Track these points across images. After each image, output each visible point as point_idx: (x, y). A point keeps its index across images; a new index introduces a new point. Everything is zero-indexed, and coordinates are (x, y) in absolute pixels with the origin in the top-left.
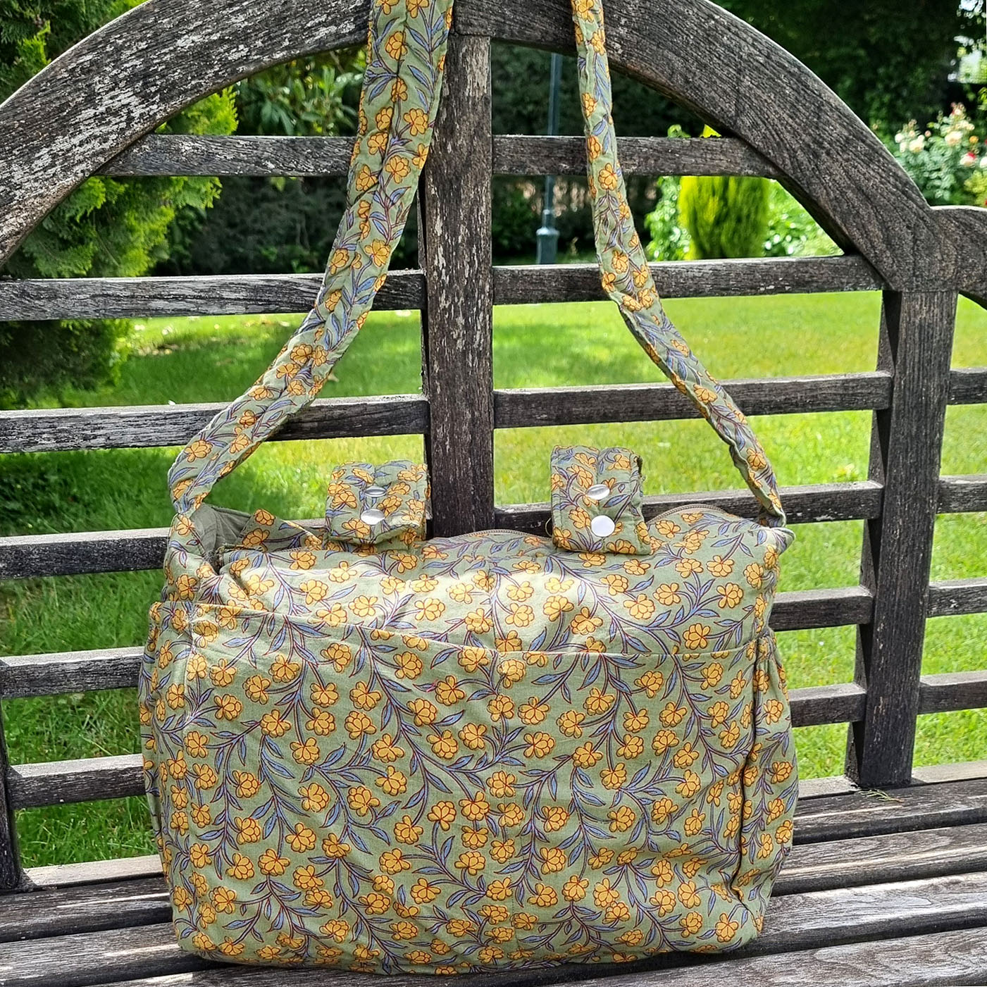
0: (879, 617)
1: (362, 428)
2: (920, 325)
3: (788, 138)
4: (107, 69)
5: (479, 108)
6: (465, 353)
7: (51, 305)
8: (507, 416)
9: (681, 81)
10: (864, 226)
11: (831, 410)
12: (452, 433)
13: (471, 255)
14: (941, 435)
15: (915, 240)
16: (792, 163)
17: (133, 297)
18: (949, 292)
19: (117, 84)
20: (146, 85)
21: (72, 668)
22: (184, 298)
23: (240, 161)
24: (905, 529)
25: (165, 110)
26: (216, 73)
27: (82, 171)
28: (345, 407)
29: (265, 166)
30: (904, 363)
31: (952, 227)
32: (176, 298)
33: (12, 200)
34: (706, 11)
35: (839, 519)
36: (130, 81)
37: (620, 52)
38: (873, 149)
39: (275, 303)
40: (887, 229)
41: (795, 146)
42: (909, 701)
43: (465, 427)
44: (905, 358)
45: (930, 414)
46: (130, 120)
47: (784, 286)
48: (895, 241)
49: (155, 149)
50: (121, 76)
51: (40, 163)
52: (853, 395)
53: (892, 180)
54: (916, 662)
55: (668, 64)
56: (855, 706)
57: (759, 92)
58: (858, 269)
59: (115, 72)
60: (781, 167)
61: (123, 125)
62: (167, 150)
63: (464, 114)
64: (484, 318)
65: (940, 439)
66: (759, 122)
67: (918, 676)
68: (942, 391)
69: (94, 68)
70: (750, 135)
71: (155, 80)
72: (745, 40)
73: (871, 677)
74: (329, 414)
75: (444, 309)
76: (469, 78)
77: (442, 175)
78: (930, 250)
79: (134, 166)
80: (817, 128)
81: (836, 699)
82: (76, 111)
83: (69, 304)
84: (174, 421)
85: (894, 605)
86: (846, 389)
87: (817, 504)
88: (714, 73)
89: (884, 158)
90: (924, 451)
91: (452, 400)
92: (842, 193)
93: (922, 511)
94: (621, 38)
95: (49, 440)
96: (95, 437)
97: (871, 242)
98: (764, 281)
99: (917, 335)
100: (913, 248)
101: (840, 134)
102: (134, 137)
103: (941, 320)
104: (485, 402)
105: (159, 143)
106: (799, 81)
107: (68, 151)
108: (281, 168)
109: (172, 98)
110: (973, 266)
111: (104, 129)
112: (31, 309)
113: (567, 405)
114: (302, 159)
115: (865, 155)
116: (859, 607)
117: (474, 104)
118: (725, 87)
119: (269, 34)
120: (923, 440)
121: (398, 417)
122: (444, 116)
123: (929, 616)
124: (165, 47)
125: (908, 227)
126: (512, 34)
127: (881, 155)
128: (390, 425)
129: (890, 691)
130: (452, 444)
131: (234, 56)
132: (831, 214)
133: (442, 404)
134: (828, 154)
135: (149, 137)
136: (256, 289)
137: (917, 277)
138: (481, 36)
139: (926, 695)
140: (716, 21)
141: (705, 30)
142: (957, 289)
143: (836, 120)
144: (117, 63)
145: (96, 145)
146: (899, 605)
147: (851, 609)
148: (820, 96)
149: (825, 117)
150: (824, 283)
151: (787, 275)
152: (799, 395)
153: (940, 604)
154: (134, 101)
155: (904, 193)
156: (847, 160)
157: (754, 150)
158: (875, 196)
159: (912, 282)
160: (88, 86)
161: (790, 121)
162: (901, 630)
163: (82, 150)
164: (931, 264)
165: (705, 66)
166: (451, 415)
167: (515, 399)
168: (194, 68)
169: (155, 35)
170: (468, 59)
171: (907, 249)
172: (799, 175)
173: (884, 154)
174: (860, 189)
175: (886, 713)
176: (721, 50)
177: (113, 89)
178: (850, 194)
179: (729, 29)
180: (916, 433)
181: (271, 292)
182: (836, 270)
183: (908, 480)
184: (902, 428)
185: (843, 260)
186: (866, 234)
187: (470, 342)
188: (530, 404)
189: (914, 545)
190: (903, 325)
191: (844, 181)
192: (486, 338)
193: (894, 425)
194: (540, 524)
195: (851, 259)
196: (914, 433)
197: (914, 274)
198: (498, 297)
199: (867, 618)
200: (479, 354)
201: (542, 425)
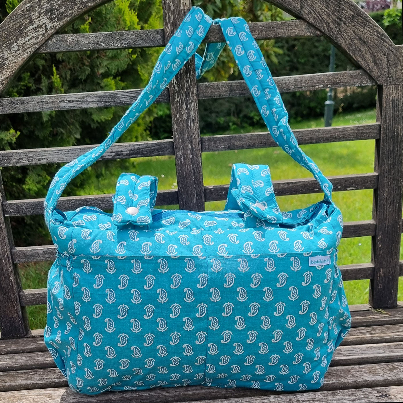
0: (379, 233)
1: (147, 153)
2: (393, 100)
3: (326, 17)
4: (37, 9)
6: (187, 120)
7: (22, 106)
8: (207, 147)
10: (363, 56)
11: (352, 140)
12: (184, 154)
13: (187, 78)
15: (388, 61)
16: (328, 29)
17: (53, 102)
19: (40, 15)
20: (51, 14)
22: (73, 101)
23: (91, 43)
24: (389, 194)
25: (60, 24)
26: (78, 7)
27: (30, 52)
28: (140, 145)
29: (101, 45)
30: (386, 118)
32: (69, 102)
33: (4, 65)
35: (357, 189)
36: (45, 13)
38: (366, 20)
39: (109, 102)
40: (375, 56)
41: (329, 21)
42: (395, 271)
43: (189, 152)
44: (386, 115)
45: (399, 140)
46: (46, 29)
47: (327, 85)
48: (379, 62)
49: (57, 40)
50: (42, 12)
51: (14, 49)
52: (362, 133)
53: (375, 33)
54: (397, 253)
56: (369, 272)
58: (362, 76)
59: (39, 10)
60: (323, 31)
61: (44, 32)
62: (62, 41)
63: (180, 16)
64: (194, 105)
66: (312, 11)
67: (398, 259)
69: (31, 9)
70: (307, 17)
71: (55, 12)
73: (376, 259)
74: (133, 148)
75: (177, 101)
78: (395, 65)
79: (50, 48)
80: (339, 12)
81: (360, 269)
82: (26, 27)
83: (29, 106)
84: (72, 152)
85: (385, 227)
86: (359, 130)
87: (347, 183)
89: (371, 23)
90: (397, 158)
91: (183, 141)
92: (352, 41)
95: (25, 160)
96: (43, 159)
97: (367, 63)
98: (318, 83)
99: (391, 104)
100: (387, 65)
101: (350, 14)
102: (49, 36)
104: (197, 141)
105: (58, 38)
107: (24, 44)
108: (107, 45)
109: (62, 19)
111: (37, 34)
112: (15, 108)
113: (233, 141)
114: (115, 41)
115: (362, 23)
116: (369, 228)
117: (184, 12)
120: (396, 152)
121: (161, 149)
122: (172, 18)
125: (385, 55)
127: (370, 22)
128: (159, 152)
129: (385, 266)
130: (184, 159)
132: (348, 51)
133: (179, 142)
134: (345, 23)
135: (55, 36)
136: (100, 97)
137: (390, 78)
143: (347, 8)
144: (40, 6)
145: (34, 41)
146: (388, 228)
147: (365, 229)
149: (342, 7)
151: (328, 80)
152: (337, 134)
154: (48, 21)
155: (381, 39)
156: (354, 26)
157: (310, 24)
158: (368, 42)
159: (387, 80)
160: (29, 16)
161: (326, 10)
162: (389, 239)
163: (29, 43)
164: (396, 71)
166: (183, 147)
167: (210, 140)
168: (70, 6)
171: (385, 65)
172: (332, 34)
173: (371, 22)
174: (360, 39)
175: (384, 275)
177: (39, 17)
178: (356, 41)
180: (393, 149)
181: (106, 97)
182: (352, 77)
183: (390, 171)
184: (386, 147)
185: (354, 72)
186: (364, 59)
187: (189, 115)
188: (216, 141)
189: (394, 200)
190: (384, 100)
191: (353, 36)
192: (195, 113)
193: (381, 146)
194: (223, 193)
195: (358, 71)
196: (391, 150)
197: (388, 77)
198: (200, 96)
199: (373, 234)
200: (193, 120)
201: (222, 150)
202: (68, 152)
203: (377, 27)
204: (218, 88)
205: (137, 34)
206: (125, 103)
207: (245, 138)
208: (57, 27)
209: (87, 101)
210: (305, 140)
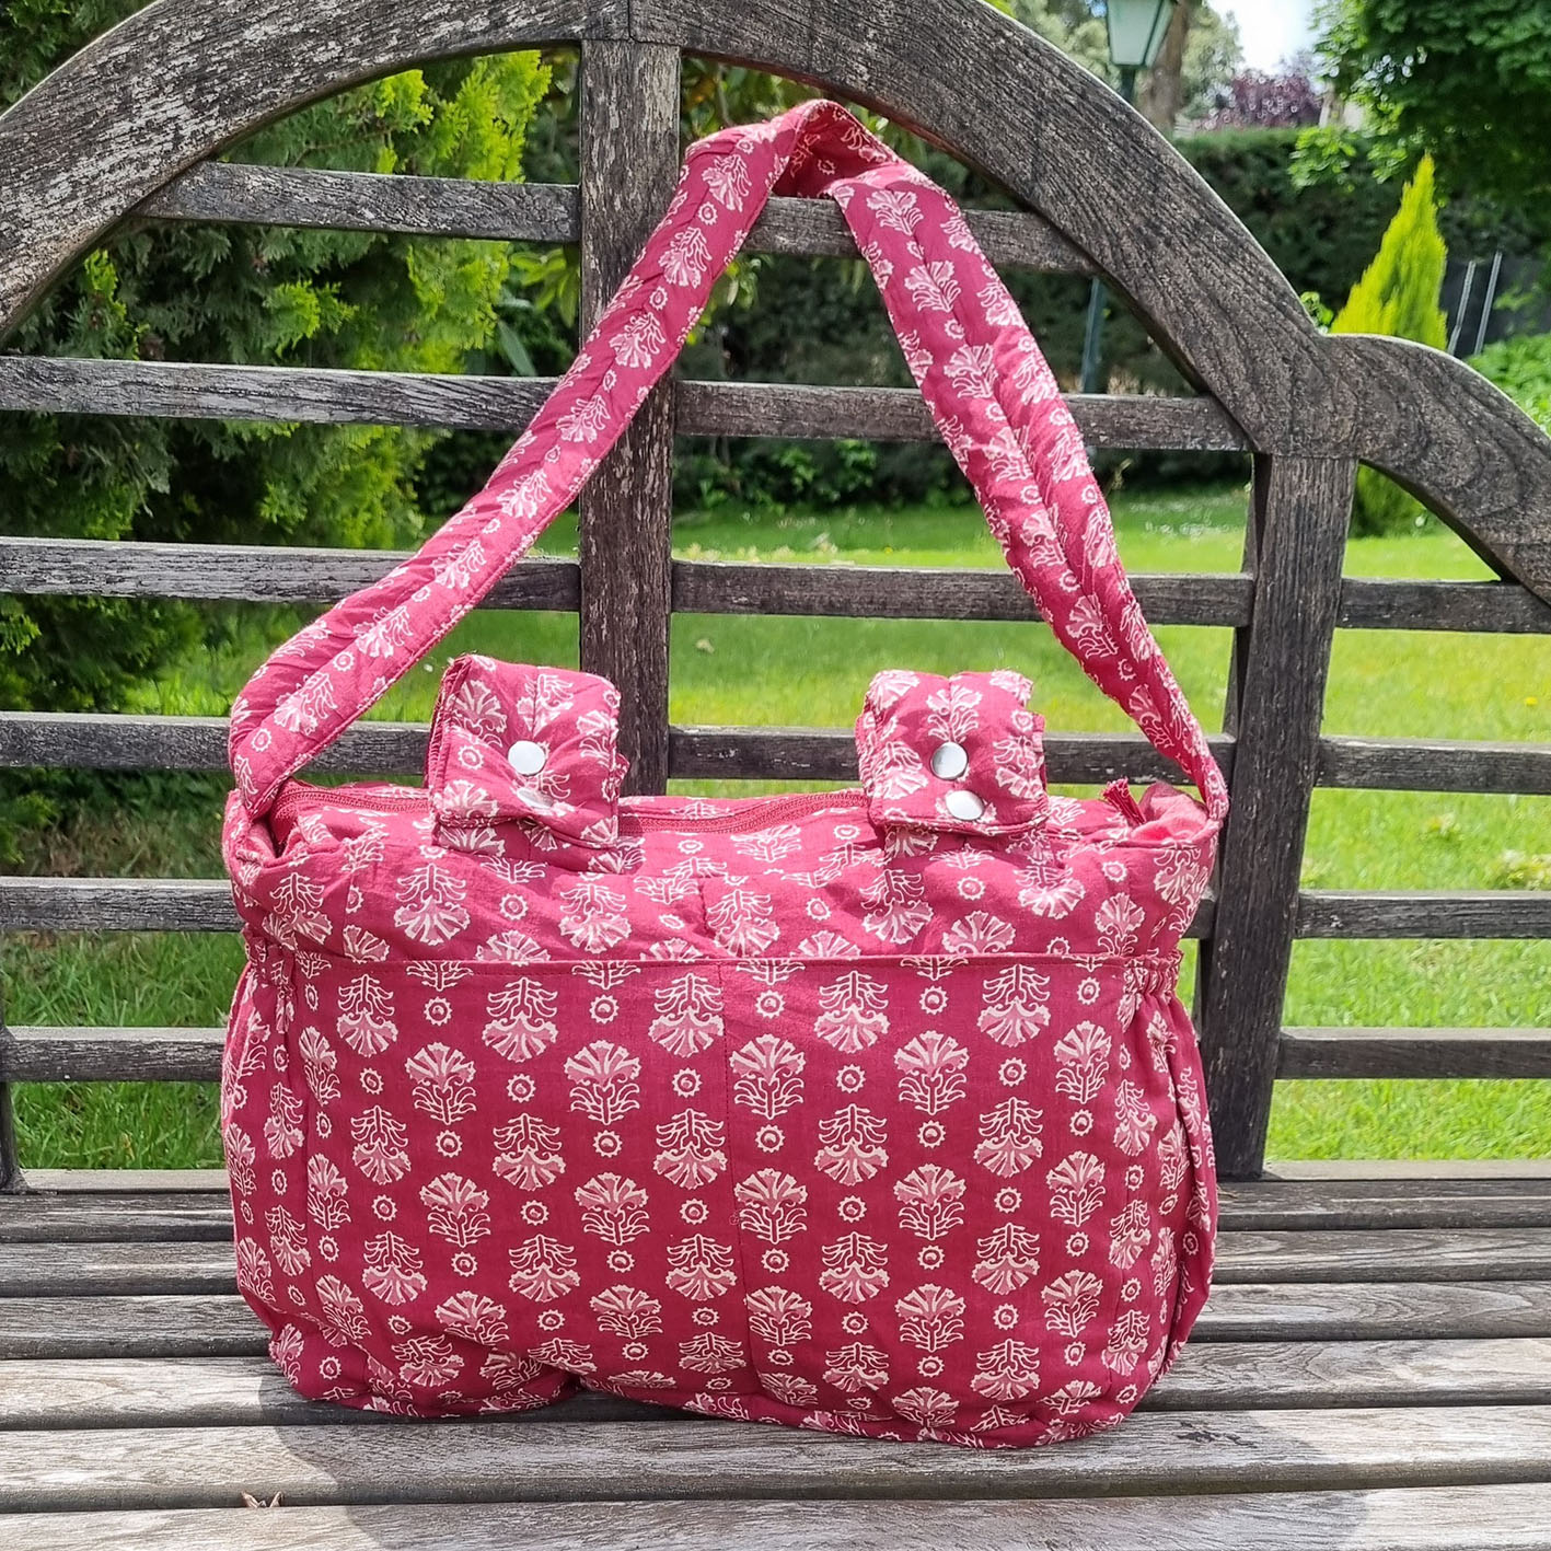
0: (1222, 932)
2: (1299, 505)
3: (1110, 217)
4: (149, 66)
5: (661, 149)
6: (631, 500)
7: (66, 391)
8: (691, 596)
9: (953, 125)
10: (1218, 354)
11: (1163, 622)
12: (611, 612)
14: (1325, 671)
15: (1294, 380)
16: (1114, 254)
17: (177, 388)
18: (1344, 460)
19: (161, 89)
20: (200, 92)
21: (86, 897)
22: (247, 394)
23: (327, 205)
24: (1265, 807)
25: (226, 128)
26: (296, 79)
27: (113, 208)
29: (361, 215)
30: (1272, 561)
31: (1351, 364)
32: (235, 393)
33: (18, 242)
34: (994, 24)
36: (180, 84)
37: (866, 77)
38: (1236, 241)
39: (372, 410)
40: (1253, 360)
41: (1120, 230)
42: (1263, 1058)
43: (629, 606)
44: (1273, 553)
45: (1309, 637)
46: (178, 139)
47: (1098, 436)
48: (1265, 379)
49: (212, 182)
50: (167, 77)
51: (56, 193)
52: (1195, 602)
53: (1262, 287)
54: (1276, 1001)
55: (935, 99)
57: (1068, 148)
58: (1208, 418)
59: (159, 71)
60: (1099, 260)
61: (169, 146)
62: (228, 185)
63: (639, 155)
64: (661, 451)
65: (1323, 677)
66: (1067, 191)
67: (1277, 1021)
68: (1328, 606)
69: (132, 64)
70: (1052, 209)
71: (213, 86)
72: (1049, 70)
73: (1207, 1017)
76: (648, 105)
77: (605, 241)
78: (1316, 396)
79: (184, 206)
80: (1153, 205)
82: (106, 123)
83: (92, 391)
84: (229, 566)
85: (1244, 917)
86: (1185, 592)
87: (1137, 758)
88: (1001, 116)
89: (1251, 254)
90: (1298, 694)
91: (613, 566)
92: (1186, 302)
93: (1292, 780)
94: (867, 58)
95: (61, 578)
96: (122, 580)
97: (1229, 379)
99: (1293, 520)
100: (1291, 392)
101: (1186, 216)
102: (184, 164)
103: (1331, 500)
104: (659, 572)
105: (217, 174)
106: (1128, 133)
107: (94, 178)
108: (383, 219)
109: (235, 112)
110: (1381, 423)
111: (143, 150)
112: (41, 395)
113: (777, 586)
114: (412, 209)
115: (1223, 249)
117: (654, 143)
118: (1018, 137)
119: (368, 28)
120: (1297, 675)
121: (535, 585)
122: (612, 157)
123: (1298, 936)
124: (227, 39)
125: (1285, 360)
126: (712, 44)
127: (1247, 250)
128: (527, 595)
129: (1235, 1040)
130: (612, 628)
131: (321, 57)
132: (1171, 333)
133: (597, 570)
134: (1168, 244)
135: (204, 166)
136: (343, 389)
137: (1296, 434)
138: (666, 45)
139: (1289, 1052)
140: (1007, 39)
141: (990, 53)
142: (1355, 457)
143: (1180, 195)
144: (163, 59)
145: (132, 173)
146: (1252, 918)
148: (1158, 157)
149: (1164, 190)
150: (1157, 434)
151: (1102, 419)
153: (1315, 920)
154: (185, 113)
155: (1279, 308)
156: (1197, 255)
157: (1060, 234)
158: (1236, 312)
159: (1287, 442)
160: (123, 89)
161: (1113, 192)
162: (1254, 953)
163: (112, 177)
164: (1317, 416)
165: (990, 105)
166: (611, 587)
167: (702, 572)
168: (267, 71)
169: (215, 21)
170: (647, 78)
171: (1282, 392)
172: (1125, 272)
173: (1252, 249)
174: (1213, 299)
175: (1226, 1071)
176: (1013, 82)
177: (156, 95)
178: (1199, 305)
179: (1027, 53)
180: (1287, 666)
181: (365, 393)
182: (1176, 417)
183: (1272, 733)
184: (1266, 656)
185: (1186, 402)
186: (1221, 366)
187: (639, 484)
188: (723, 580)
189: (1278, 830)
190: (1272, 504)
191: (1191, 286)
192: (662, 480)
193: (1253, 651)
194: (732, 753)
195: (1199, 403)
196: (1283, 665)
197: (1291, 430)
198: (682, 424)
199: (1205, 932)
200: (652, 503)
201: (741, 612)
202: (214, 566)
203: (1268, 266)
204: (745, 406)
205: (490, 194)
206: (426, 419)
207: (818, 580)
208: (217, 137)
209: (297, 398)
210: (1014, 607)
